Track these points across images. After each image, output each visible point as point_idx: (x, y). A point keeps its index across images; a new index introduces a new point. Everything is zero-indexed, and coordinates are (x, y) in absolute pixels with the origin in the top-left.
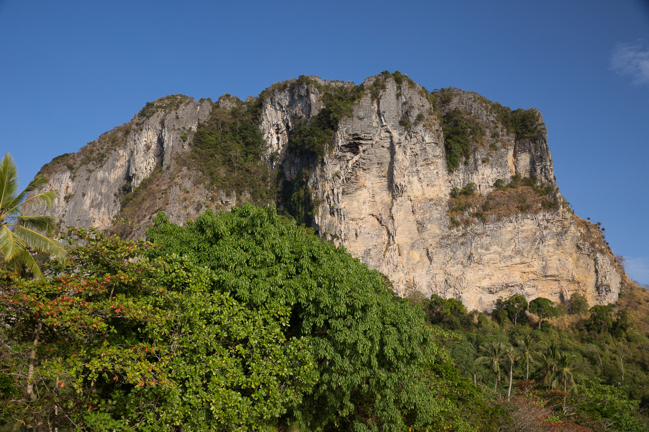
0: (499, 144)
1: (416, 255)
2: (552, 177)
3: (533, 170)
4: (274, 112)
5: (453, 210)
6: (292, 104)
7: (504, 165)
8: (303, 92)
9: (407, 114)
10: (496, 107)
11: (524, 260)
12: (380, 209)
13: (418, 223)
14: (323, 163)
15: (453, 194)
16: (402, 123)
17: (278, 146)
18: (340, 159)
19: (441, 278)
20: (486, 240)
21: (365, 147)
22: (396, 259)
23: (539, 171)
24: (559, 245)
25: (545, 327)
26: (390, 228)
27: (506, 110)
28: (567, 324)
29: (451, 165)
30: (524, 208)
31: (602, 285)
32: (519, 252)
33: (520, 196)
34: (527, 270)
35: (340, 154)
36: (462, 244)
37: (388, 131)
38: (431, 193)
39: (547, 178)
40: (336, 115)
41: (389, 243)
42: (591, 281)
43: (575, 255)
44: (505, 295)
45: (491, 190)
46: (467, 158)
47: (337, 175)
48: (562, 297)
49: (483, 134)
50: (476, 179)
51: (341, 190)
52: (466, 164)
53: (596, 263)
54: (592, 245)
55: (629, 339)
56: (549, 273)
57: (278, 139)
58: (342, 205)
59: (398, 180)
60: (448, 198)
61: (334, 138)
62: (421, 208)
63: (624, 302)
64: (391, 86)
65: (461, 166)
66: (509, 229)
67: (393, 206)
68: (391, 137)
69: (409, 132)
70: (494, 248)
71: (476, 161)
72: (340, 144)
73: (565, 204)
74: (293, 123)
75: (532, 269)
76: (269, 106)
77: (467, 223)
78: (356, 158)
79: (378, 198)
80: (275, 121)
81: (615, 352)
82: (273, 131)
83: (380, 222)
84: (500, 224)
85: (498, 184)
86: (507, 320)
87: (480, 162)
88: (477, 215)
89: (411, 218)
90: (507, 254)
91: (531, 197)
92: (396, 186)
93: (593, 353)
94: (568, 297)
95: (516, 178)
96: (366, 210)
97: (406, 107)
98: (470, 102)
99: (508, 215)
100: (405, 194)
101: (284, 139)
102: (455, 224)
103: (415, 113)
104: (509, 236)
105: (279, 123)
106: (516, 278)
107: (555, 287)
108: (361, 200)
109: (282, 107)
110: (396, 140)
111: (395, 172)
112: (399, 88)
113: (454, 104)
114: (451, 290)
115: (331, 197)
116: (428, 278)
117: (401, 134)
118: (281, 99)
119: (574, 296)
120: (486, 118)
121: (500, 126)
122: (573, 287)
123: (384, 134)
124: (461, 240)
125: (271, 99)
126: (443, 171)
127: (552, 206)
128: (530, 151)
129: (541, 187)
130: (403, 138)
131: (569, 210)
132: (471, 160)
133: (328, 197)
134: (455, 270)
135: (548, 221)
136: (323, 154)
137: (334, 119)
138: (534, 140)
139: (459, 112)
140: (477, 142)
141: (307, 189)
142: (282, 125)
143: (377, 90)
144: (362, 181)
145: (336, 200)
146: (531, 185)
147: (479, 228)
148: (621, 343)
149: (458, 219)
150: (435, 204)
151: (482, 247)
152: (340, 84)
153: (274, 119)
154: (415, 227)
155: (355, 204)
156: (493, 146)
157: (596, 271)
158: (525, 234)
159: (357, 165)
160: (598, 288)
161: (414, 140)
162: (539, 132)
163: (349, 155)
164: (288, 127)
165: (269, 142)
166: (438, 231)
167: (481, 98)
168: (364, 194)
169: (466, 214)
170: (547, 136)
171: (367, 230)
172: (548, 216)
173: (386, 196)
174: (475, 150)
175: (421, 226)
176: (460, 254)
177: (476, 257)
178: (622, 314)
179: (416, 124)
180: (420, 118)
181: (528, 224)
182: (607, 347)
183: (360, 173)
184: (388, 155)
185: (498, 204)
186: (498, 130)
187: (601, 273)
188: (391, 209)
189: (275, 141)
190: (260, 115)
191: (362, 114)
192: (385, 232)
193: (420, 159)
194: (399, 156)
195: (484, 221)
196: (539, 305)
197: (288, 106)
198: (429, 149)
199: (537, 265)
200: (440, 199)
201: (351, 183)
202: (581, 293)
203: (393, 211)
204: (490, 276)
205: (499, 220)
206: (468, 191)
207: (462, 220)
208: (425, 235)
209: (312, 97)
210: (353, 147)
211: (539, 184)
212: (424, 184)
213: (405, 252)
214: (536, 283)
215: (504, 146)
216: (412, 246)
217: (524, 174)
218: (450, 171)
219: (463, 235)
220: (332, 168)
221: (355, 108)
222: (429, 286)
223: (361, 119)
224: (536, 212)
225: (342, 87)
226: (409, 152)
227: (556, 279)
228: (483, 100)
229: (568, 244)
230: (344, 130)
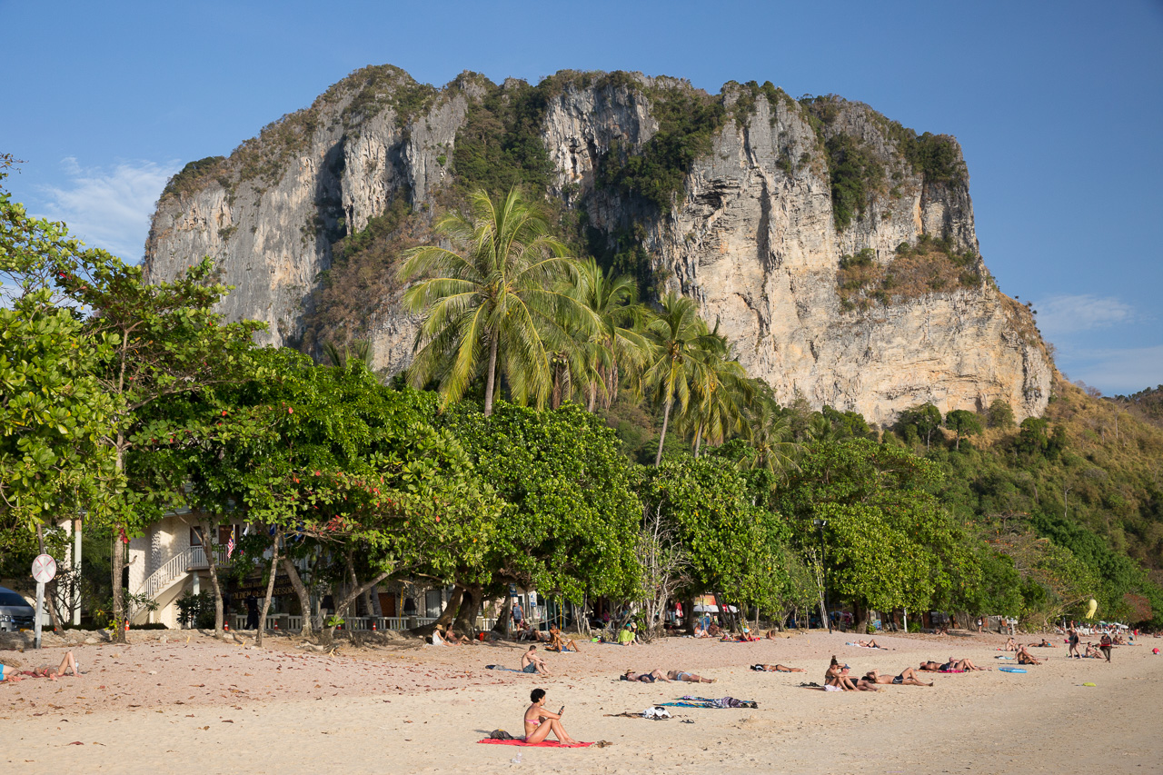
0: (902, 190)
1: (798, 350)
2: (973, 241)
3: (947, 229)
4: (566, 118)
5: (844, 287)
6: (599, 110)
7: (908, 221)
8: (622, 99)
9: (786, 151)
10: (896, 129)
11: (934, 355)
12: (748, 286)
13: (798, 305)
14: (669, 219)
15: (844, 263)
16: (779, 164)
17: (575, 172)
18: (694, 213)
19: (828, 381)
20: (887, 329)
21: (729, 198)
22: (772, 355)
23: (955, 231)
24: (979, 334)
25: (965, 448)
26: (763, 313)
27: (910, 133)
28: (989, 441)
29: (841, 222)
30: (937, 286)
31: (1031, 388)
32: (929, 346)
33: (930, 266)
34: (937, 368)
35: (694, 206)
36: (857, 335)
37: (760, 176)
38: (815, 262)
39: (966, 241)
40: (689, 152)
41: (761, 334)
42: (1017, 382)
43: (998, 349)
44: (905, 404)
45: (893, 256)
46: (862, 211)
47: (691, 237)
48: (979, 403)
49: (882, 175)
50: (873, 242)
51: (697, 260)
52: (860, 219)
53: (1025, 359)
54: (1021, 334)
55: (1066, 463)
56: (965, 373)
57: (574, 161)
58: (699, 281)
59: (775, 247)
60: (836, 268)
61: (685, 183)
62: (802, 285)
63: (1055, 409)
64: (763, 106)
65: (853, 223)
66: (917, 313)
67: (766, 282)
68: (764, 184)
69: (790, 178)
70: (898, 340)
71: (873, 216)
72: (695, 193)
73: (989, 279)
74: (602, 142)
75: (944, 367)
76: (558, 109)
77: (864, 306)
78: (718, 214)
79: (744, 270)
80: (569, 134)
81: (1050, 480)
82: (565, 148)
83: (749, 304)
84: (906, 307)
85: (901, 249)
86: (917, 438)
87: (879, 218)
88: (876, 295)
89: (790, 297)
90: (913, 348)
91: (946, 269)
92: (772, 255)
93: (1026, 482)
94: (987, 403)
95: (924, 239)
96: (731, 287)
97: (785, 141)
98: (861, 121)
99: (916, 296)
100: (782, 266)
101: (585, 163)
102: (847, 306)
103: (798, 151)
104: (916, 324)
105: (576, 137)
106: (923, 379)
107: (970, 390)
108: (723, 273)
109: (582, 114)
110: (771, 189)
111: (770, 236)
112: (773, 110)
113: (838, 125)
114: (842, 396)
115: (683, 269)
116: (812, 381)
117: (778, 181)
118: (581, 102)
119: (996, 402)
120: (885, 148)
121: (903, 160)
122: (993, 390)
123: (754, 179)
124: (855, 330)
125: (563, 99)
126: (829, 230)
127: (972, 281)
128: (944, 201)
129: (958, 253)
130: (781, 186)
131: (994, 287)
132: (867, 215)
133: (678, 268)
134: (847, 370)
135: (966, 302)
136: (669, 207)
137: (686, 155)
138: (950, 185)
139: (847, 139)
140: (874, 188)
141: (641, 251)
142: (582, 140)
143: (746, 107)
144: (724, 245)
145: (691, 273)
146: (946, 251)
147: (878, 313)
148: (1056, 468)
149: (851, 300)
150: (822, 279)
151: (882, 340)
152: (672, 84)
153: (567, 130)
154: (794, 311)
155: (716, 279)
156: (894, 193)
157: (1025, 370)
158: (936, 321)
159: (719, 223)
160: (1025, 393)
161: (797, 189)
162: (957, 174)
163: (706, 209)
164: (591, 145)
165: (560, 165)
166: (825, 317)
167: (875, 115)
168: (726, 265)
169: (862, 292)
170: (970, 182)
171: (731, 315)
172: (967, 295)
173: (756, 268)
174: (873, 200)
175: (803, 310)
176: (853, 348)
177: (875, 352)
178: (1059, 432)
179: (800, 168)
180: (805, 157)
181: (941, 307)
182: (1041, 473)
183: (723, 235)
184: (758, 209)
185: (904, 278)
186: (901, 167)
187: (1030, 373)
188: (763, 286)
189: (569, 164)
190: (541, 120)
191: (725, 150)
192: (755, 318)
193: (803, 215)
194: (776, 212)
195: (886, 303)
196: (956, 418)
197: (592, 114)
198: (816, 203)
199: (949, 362)
200: (827, 271)
201: (710, 247)
202: (1004, 398)
203: (767, 289)
204: (890, 377)
205: (905, 302)
206: (863, 259)
207: (857, 301)
208: (809, 322)
209: (640, 109)
210: (714, 199)
211: (955, 249)
212: (807, 250)
213: (783, 346)
214: (947, 385)
215: (909, 192)
216: (792, 337)
217: (935, 233)
218: (839, 231)
219: (858, 322)
220: (683, 226)
221: (716, 141)
222: (814, 392)
223: (725, 158)
224: (952, 291)
225: (675, 89)
226: (789, 206)
227: (973, 379)
228: (878, 119)
229: (991, 333)
230: (702, 173)
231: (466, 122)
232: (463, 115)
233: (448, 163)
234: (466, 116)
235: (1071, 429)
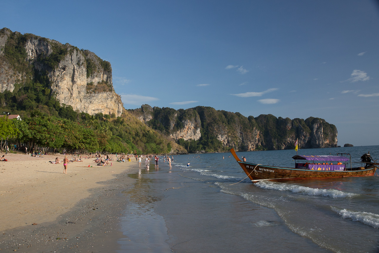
0: (100, 71)
1: (78, 100)
2: (112, 83)
3: (107, 80)
4: (31, 45)
5: (87, 89)
6: (39, 45)
7: (100, 77)
8: (45, 44)
9: (79, 61)
10: (99, 59)
11: (103, 103)
12: (69, 86)
13: (78, 91)
14: (54, 71)
15: (88, 84)
16: (77, 64)
17: (32, 56)
18: (59, 71)
19: (83, 107)
20: (95, 98)
21: (67, 69)
22: (73, 101)
23: (109, 81)
24: (111, 100)
25: (107, 121)
26: (72, 92)
27: (102, 60)
28: (111, 120)
29: (88, 76)
30: (104, 91)
31: (119, 111)
32: (102, 102)
33: (104, 87)
34: (103, 106)
35: (60, 70)
36: (89, 98)
37: (73, 65)
38: (82, 83)
39: (110, 83)
40: (60, 59)
41: (71, 96)
42: (117, 110)
43: (114, 103)
44: (97, 112)
45: (97, 84)
46: (92, 75)
47: (59, 76)
48: (110, 113)
49: (96, 68)
50: (93, 81)
51: (59, 80)
52: (91, 76)
53: (119, 106)
54: (118, 101)
55: (124, 125)
56: (108, 107)
57: (32, 54)
58: (60, 85)
59: (75, 80)
60: (86, 85)
61: (58, 65)
62: (80, 88)
63: (123, 115)
64: (75, 52)
65: (90, 76)
66: (100, 95)
67: (73, 86)
68: (74, 67)
69: (79, 67)
70: (97, 100)
71: (94, 76)
72: (60, 67)
73: (114, 90)
74: (39, 51)
75: (104, 106)
76: (29, 42)
77: (91, 93)
78: (64, 72)
79: (69, 83)
80: (32, 48)
81: (121, 128)
82: (30, 51)
83: (69, 90)
84: (99, 94)
85: (99, 83)
86: (99, 119)
87: (95, 76)
88: (93, 91)
89: (77, 90)
90: (99, 102)
91: (106, 87)
92: (74, 81)
93: (117, 129)
94: (111, 113)
95: (103, 81)
96: (66, 86)
97: (79, 59)
98: (93, 56)
99: (101, 92)
100: (76, 84)
101: (35, 55)
102: (88, 93)
103: (82, 62)
104: (100, 97)
105: (33, 49)
106: (100, 108)
107: (108, 110)
108: (64, 83)
109: (35, 44)
110: (75, 68)
111: (75, 77)
112: (77, 53)
113: (89, 57)
114: (85, 110)
115: (56, 82)
116: (80, 106)
117: (77, 67)
118: (35, 42)
119: (113, 113)
120: (97, 62)
121: (100, 65)
122: (113, 111)
123: (72, 66)
124: (89, 97)
125: (31, 40)
126: (86, 78)
127: (111, 90)
128: (107, 74)
129: (109, 85)
130: (77, 68)
131: (114, 92)
132: (93, 75)
133: (55, 81)
134: (87, 105)
135: (109, 94)
136: (55, 69)
137: (59, 59)
138: (109, 72)
139: (90, 60)
140: (95, 70)
141: (47, 77)
142: (34, 50)
143: (71, 52)
144: (65, 78)
145: (58, 83)
146: (107, 84)
147: (93, 95)
148: (122, 126)
149: (89, 92)
150: (83, 87)
151: (94, 100)
152: (55, 42)
153: (31, 47)
154: (78, 92)
155: (63, 84)
156: (98, 72)
157: (118, 108)
158: (104, 97)
159: (64, 74)
160: (118, 112)
161: (80, 69)
162: (110, 70)
163: (62, 70)
164: (36, 51)
165: (29, 54)
166: (83, 94)
167: (96, 55)
168: (65, 82)
169: (91, 90)
170: (112, 72)
171: (65, 92)
172: (110, 93)
173: (71, 83)
174: (94, 73)
175: (79, 92)
176: (88, 101)
177: (92, 102)
178: (123, 120)
179: (81, 65)
180: (83, 63)
181: (105, 95)
182: (120, 127)
183: (65, 76)
184: (72, 72)
185: (99, 88)
186: (100, 67)
187: (119, 108)
188: (72, 87)
189: (31, 54)
190: (25, 43)
191: (67, 59)
192: (70, 93)
193: (81, 74)
194: (76, 73)
195: (95, 93)
196: (106, 116)
197: (37, 45)
198: (84, 72)
199: (105, 105)
200: (85, 85)
201: (62, 78)
202: (114, 113)
203: (73, 88)
204: (94, 107)
205: (98, 93)
206: (91, 84)
207: (90, 92)
208: (80, 95)
209: (49, 47)
210: (64, 69)
211: (108, 84)
212: (81, 81)
213: (75, 99)
214: (104, 109)
215: (101, 72)
216: (77, 98)
217: (105, 80)
218: (87, 78)
219: (90, 96)
220: (57, 73)
221: (65, 57)
222: (80, 108)
223: (67, 61)
224: (107, 92)
225: (56, 43)
226: (78, 72)
227: (109, 109)
228: (96, 56)
229: (113, 100)
230: (62, 63)
231: (7, 41)
232: (6, 39)
233: (3, 50)
234: (7, 40)
235: (125, 119)
